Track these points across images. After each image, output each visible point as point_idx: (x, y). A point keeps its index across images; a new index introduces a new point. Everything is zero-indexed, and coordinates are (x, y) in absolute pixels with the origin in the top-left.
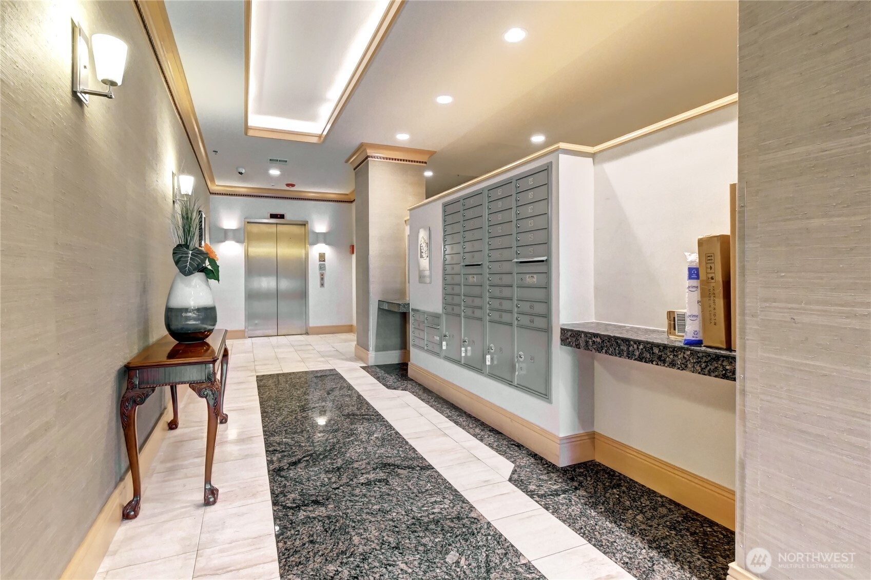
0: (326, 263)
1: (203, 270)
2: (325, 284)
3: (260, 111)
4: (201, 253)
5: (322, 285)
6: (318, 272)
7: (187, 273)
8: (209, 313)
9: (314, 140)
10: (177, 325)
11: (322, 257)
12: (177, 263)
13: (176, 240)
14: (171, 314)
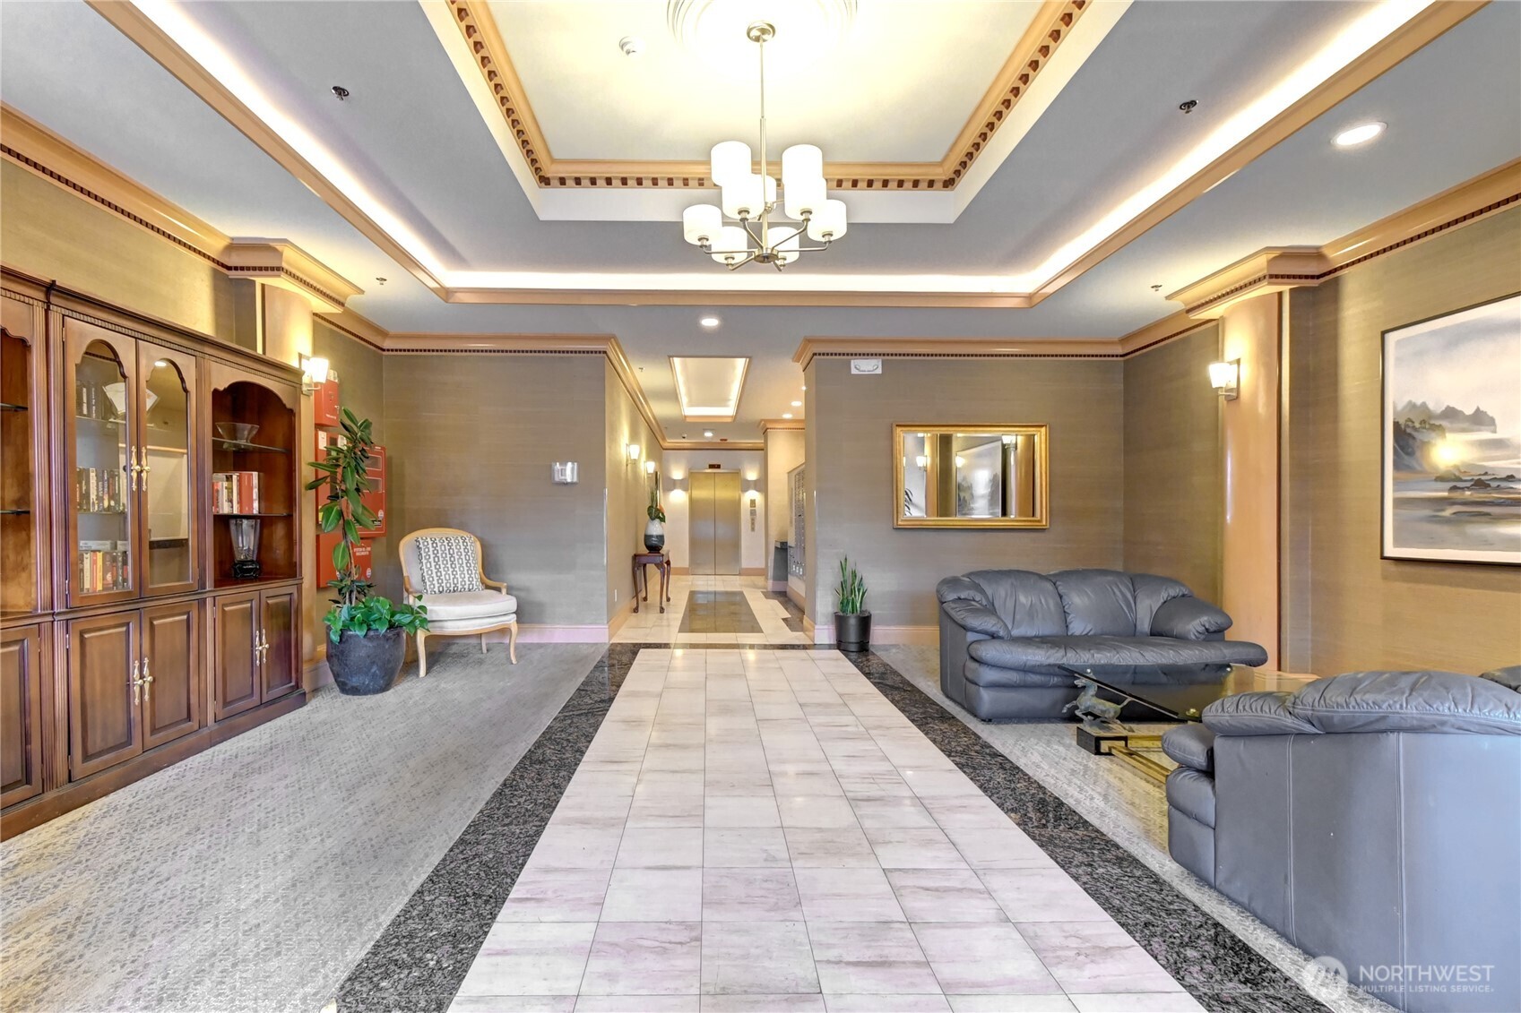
0: (757, 508)
1: (659, 518)
2: (756, 528)
3: (692, 404)
4: (658, 510)
5: (753, 529)
6: (749, 517)
7: (653, 519)
8: (661, 538)
9: (729, 420)
10: (649, 544)
11: (753, 503)
12: (649, 514)
13: (648, 504)
14: (647, 537)
